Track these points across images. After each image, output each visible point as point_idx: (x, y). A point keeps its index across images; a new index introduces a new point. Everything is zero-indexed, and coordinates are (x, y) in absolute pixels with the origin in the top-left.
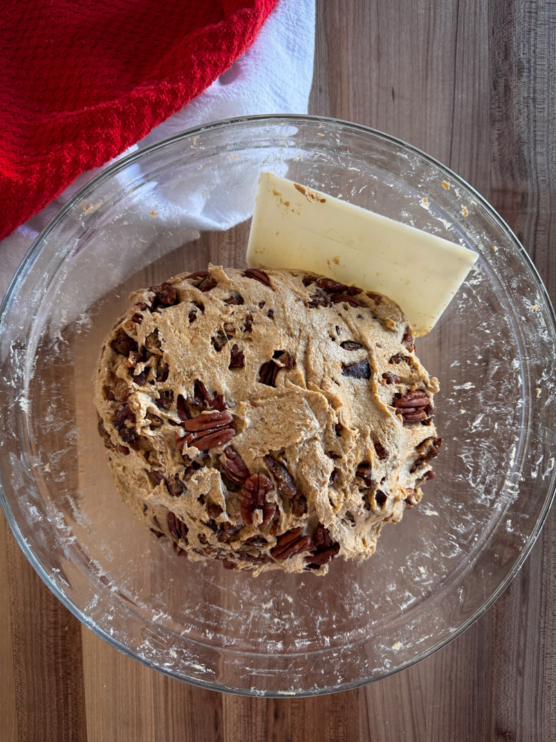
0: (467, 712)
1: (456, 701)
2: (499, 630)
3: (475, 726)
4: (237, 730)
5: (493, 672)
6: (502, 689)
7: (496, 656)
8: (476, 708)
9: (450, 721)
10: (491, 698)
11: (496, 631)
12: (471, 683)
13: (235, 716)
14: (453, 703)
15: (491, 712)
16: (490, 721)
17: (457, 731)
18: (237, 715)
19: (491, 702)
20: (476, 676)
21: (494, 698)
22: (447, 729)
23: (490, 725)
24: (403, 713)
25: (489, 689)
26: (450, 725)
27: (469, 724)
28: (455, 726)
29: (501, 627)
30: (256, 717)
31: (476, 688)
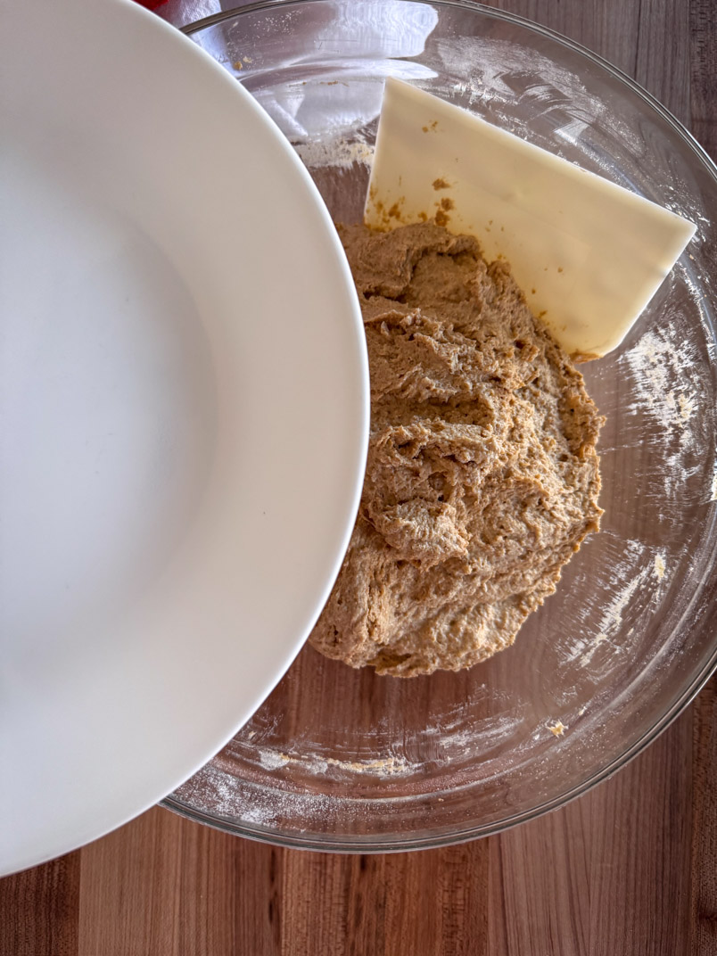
0: (654, 877)
1: (636, 858)
2: (704, 751)
3: (666, 901)
4: (303, 884)
5: (693, 817)
6: (708, 844)
7: (699, 793)
8: (667, 873)
9: (627, 891)
10: (691, 858)
11: (699, 752)
12: (660, 834)
13: (302, 861)
14: (633, 862)
15: (690, 880)
16: (689, 894)
17: (638, 908)
18: (305, 860)
19: (691, 864)
20: (667, 823)
21: (694, 858)
22: (622, 903)
23: (689, 901)
24: (556, 874)
25: (687, 843)
26: (627, 899)
27: (657, 897)
28: (635, 900)
29: (706, 746)
30: (333, 865)
31: (667, 840)
